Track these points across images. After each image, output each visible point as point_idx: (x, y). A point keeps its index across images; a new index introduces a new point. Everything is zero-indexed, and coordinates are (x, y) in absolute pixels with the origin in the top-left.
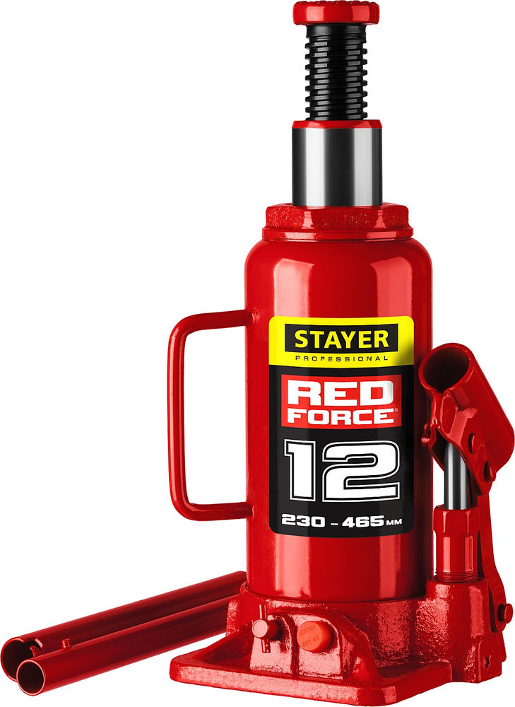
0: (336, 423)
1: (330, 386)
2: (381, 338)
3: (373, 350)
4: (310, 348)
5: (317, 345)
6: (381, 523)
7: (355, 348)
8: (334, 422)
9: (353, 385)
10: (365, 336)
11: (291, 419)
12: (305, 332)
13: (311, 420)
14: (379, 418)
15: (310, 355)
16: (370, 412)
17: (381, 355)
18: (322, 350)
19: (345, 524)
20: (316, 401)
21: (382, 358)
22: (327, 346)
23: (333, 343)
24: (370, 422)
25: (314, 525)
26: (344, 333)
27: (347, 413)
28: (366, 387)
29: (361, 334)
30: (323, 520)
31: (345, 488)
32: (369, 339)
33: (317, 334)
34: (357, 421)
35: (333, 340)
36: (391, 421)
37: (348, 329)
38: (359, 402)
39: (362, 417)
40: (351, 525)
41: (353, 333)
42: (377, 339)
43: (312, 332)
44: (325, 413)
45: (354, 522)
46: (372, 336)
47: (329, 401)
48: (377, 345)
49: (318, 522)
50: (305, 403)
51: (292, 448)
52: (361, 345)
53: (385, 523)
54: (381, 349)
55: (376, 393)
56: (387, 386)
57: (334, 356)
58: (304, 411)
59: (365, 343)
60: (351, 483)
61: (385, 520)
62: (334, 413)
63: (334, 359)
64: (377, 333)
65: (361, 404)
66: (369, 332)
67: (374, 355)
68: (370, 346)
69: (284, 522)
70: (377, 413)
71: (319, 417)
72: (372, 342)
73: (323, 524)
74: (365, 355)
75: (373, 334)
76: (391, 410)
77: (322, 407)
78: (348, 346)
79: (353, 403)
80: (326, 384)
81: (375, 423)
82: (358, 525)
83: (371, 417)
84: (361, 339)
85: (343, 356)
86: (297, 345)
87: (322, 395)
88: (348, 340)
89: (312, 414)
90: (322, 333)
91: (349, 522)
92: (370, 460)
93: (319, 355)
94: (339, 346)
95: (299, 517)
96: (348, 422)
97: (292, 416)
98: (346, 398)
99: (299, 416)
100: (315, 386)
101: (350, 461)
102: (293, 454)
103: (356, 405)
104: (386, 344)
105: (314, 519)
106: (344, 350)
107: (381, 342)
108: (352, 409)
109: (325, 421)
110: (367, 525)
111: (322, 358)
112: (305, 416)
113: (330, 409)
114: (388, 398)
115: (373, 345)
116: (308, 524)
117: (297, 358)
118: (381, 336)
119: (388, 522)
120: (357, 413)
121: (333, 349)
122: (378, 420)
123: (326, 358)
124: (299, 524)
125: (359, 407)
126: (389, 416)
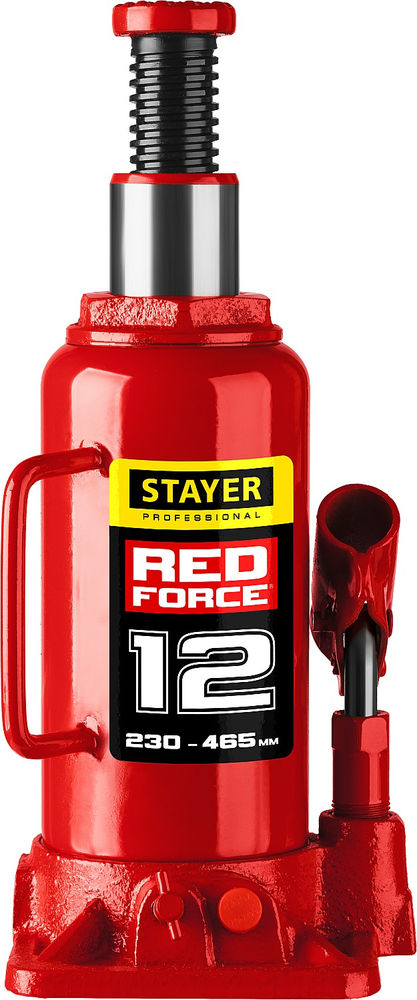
0: (195, 606)
1: (187, 555)
2: (252, 487)
3: (241, 504)
5: (170, 499)
6: (253, 743)
7: (218, 503)
8: (192, 605)
9: (215, 553)
10: (231, 485)
11: (137, 602)
12: (155, 481)
13: (163, 602)
14: (250, 598)
15: (162, 513)
16: (237, 589)
17: (251, 511)
18: (176, 506)
19: (205, 744)
20: (168, 576)
21: (252, 515)
22: (182, 500)
23: (190, 496)
24: (237, 604)
25: (167, 746)
26: (204, 483)
27: (209, 592)
28: (233, 555)
29: (227, 482)
30: (177, 739)
31: (206, 695)
32: (236, 489)
33: (170, 483)
34: (221, 603)
35: (190, 491)
36: (265, 602)
37: (210, 476)
38: (223, 577)
39: (228, 597)
40: (214, 746)
41: (216, 482)
42: (247, 489)
43: (164, 481)
44: (181, 592)
45: (218, 741)
46: (240, 485)
47: (186, 576)
48: (246, 497)
49: (172, 742)
50: (154, 578)
51: (139, 641)
52: (227, 498)
53: (257, 743)
54: (252, 503)
55: (246, 563)
56: (260, 554)
57: (192, 513)
58: (153, 590)
59: (232, 495)
60: (214, 687)
61: (257, 738)
62: (193, 592)
63: (192, 518)
64: (246, 481)
65: (227, 579)
66: (237, 480)
67: (243, 511)
68: (237, 499)
69: (129, 743)
70: (247, 590)
71: (172, 598)
72: (240, 494)
73: (177, 746)
74: (231, 512)
75: (241, 482)
76: (265, 586)
77: (177, 584)
78: (210, 499)
79: (216, 577)
80: (183, 553)
81: (244, 605)
82: (223, 746)
83: (239, 596)
84: (227, 490)
85: (203, 513)
86: (145, 499)
87: (176, 567)
88: (210, 491)
89: (163, 593)
90: (177, 482)
91: (210, 742)
92: (238, 656)
93: (172, 513)
94: (198, 500)
95: (148, 737)
96: (209, 604)
97: (138, 596)
99: (147, 597)
100: (167, 555)
101: (213, 658)
102: (139, 649)
103: (219, 580)
104: (257, 496)
105: (167, 738)
106: (204, 506)
107: (251, 493)
108: (214, 586)
109: (180, 604)
110: (234, 745)
111: (177, 517)
112: (155, 597)
113: (187, 586)
114: (261, 568)
115: (242, 497)
116: (158, 746)
117: (146, 516)
118: (252, 484)
119: (261, 741)
120: (221, 592)
121: (190, 504)
122: (247, 601)
123: (182, 517)
124: (148, 746)
125: (223, 583)
126: (262, 594)
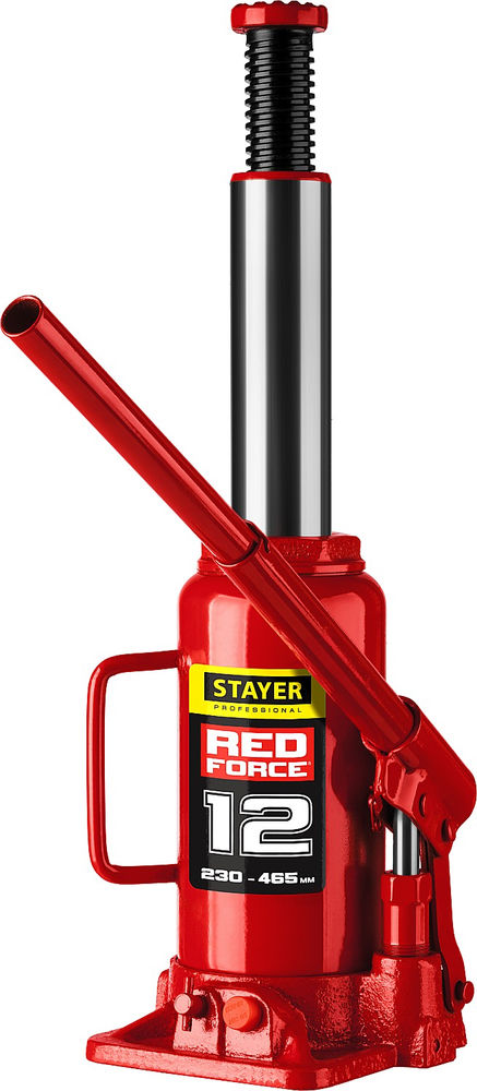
0: (252, 775)
1: (247, 736)
2: (295, 690)
3: (288, 702)
4: (228, 698)
5: (235, 695)
6: (295, 881)
7: (270, 700)
8: (251, 774)
9: (268, 736)
10: (280, 687)
11: (210, 770)
12: (223, 681)
13: (229, 771)
14: (294, 771)
15: (228, 705)
16: (284, 764)
17: (295, 707)
18: (239, 700)
19: (261, 880)
20: (233, 752)
21: (296, 710)
22: (244, 696)
23: (250, 693)
24: (284, 775)
25: (232, 880)
26: (260, 684)
27: (263, 765)
28: (281, 738)
29: (277, 685)
30: (240, 874)
31: (261, 842)
32: (283, 691)
33: (235, 684)
34: (273, 774)
35: (250, 690)
36: (305, 774)
37: (264, 680)
38: (274, 754)
39: (278, 769)
40: (267, 881)
41: (269, 684)
42: (291, 691)
43: (230, 682)
44: (242, 764)
45: (270, 878)
46: (287, 688)
47: (247, 752)
48: (291, 697)
49: (236, 877)
50: (223, 753)
51: (211, 799)
52: (276, 697)
53: (299, 880)
54: (295, 701)
55: (291, 745)
56: (301, 739)
57: (251, 706)
58: (222, 762)
59: (280, 694)
60: (268, 837)
61: (299, 877)
62: (251, 764)
63: (250, 709)
64: (291, 685)
65: (277, 756)
66: (284, 684)
67: (288, 707)
68: (284, 698)
69: (203, 876)
70: (292, 765)
71: (236, 768)
72: (286, 694)
73: (240, 880)
74: (280, 707)
75: (287, 685)
76: (305, 763)
77: (240, 758)
78: (264, 697)
79: (269, 754)
80: (244, 734)
81: (289, 776)
82: (274, 882)
83: (285, 769)
84: (277, 691)
85: (259, 707)
86: (216, 694)
87: (239, 745)
88: (264, 691)
89: (230, 764)
90: (240, 683)
91: (264, 878)
92: (284, 814)
93: (237, 705)
94: (255, 697)
95: (218, 872)
96: (264, 774)
97: (211, 766)
98: (263, 750)
99: (218, 767)
100: (232, 736)
101: (266, 814)
102: (212, 805)
103: (271, 756)
104: (299, 697)
105: (232, 873)
106: (260, 701)
107: (295, 695)
108: (267, 761)
109: (242, 773)
110: (282, 881)
111: (240, 708)
112: (223, 767)
113: (246, 760)
114: (302, 750)
115: (287, 696)
116: (226, 879)
117: (216, 707)
118: (295, 687)
119: (301, 879)
120: (272, 765)
121: (250, 700)
122: (292, 774)
123: (244, 709)
124: (218, 878)
125: (274, 759)
126: (303, 769)
